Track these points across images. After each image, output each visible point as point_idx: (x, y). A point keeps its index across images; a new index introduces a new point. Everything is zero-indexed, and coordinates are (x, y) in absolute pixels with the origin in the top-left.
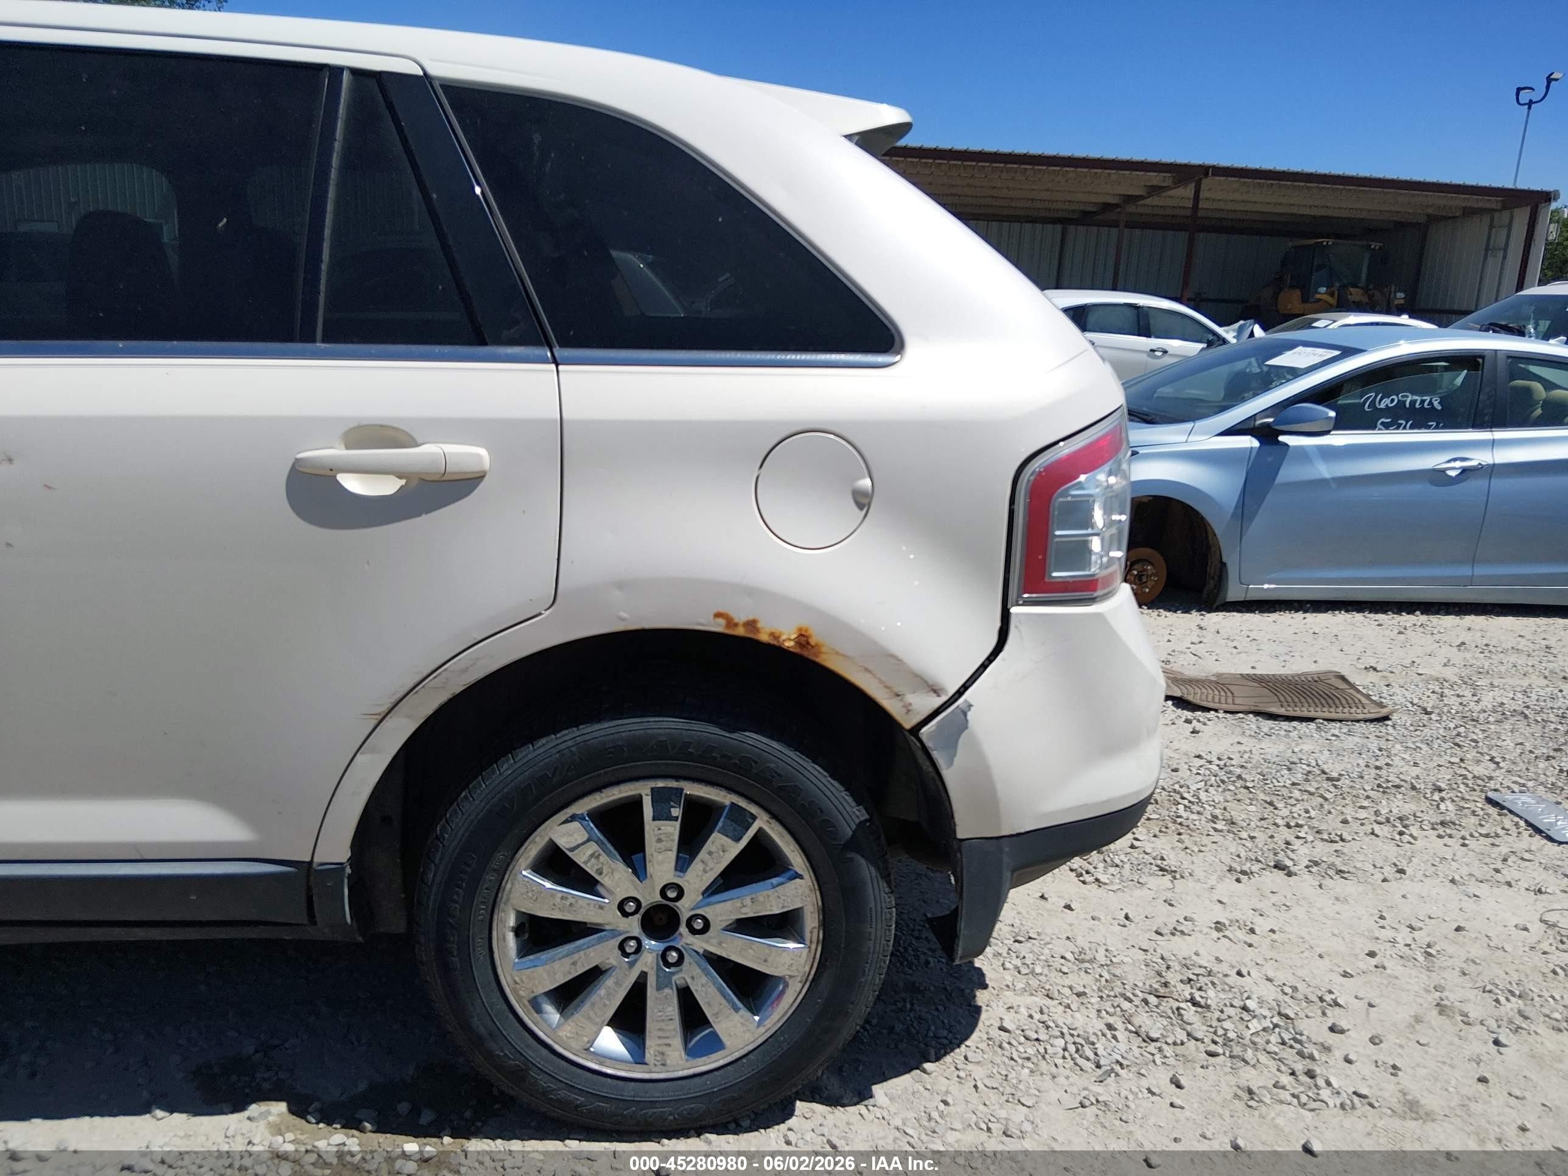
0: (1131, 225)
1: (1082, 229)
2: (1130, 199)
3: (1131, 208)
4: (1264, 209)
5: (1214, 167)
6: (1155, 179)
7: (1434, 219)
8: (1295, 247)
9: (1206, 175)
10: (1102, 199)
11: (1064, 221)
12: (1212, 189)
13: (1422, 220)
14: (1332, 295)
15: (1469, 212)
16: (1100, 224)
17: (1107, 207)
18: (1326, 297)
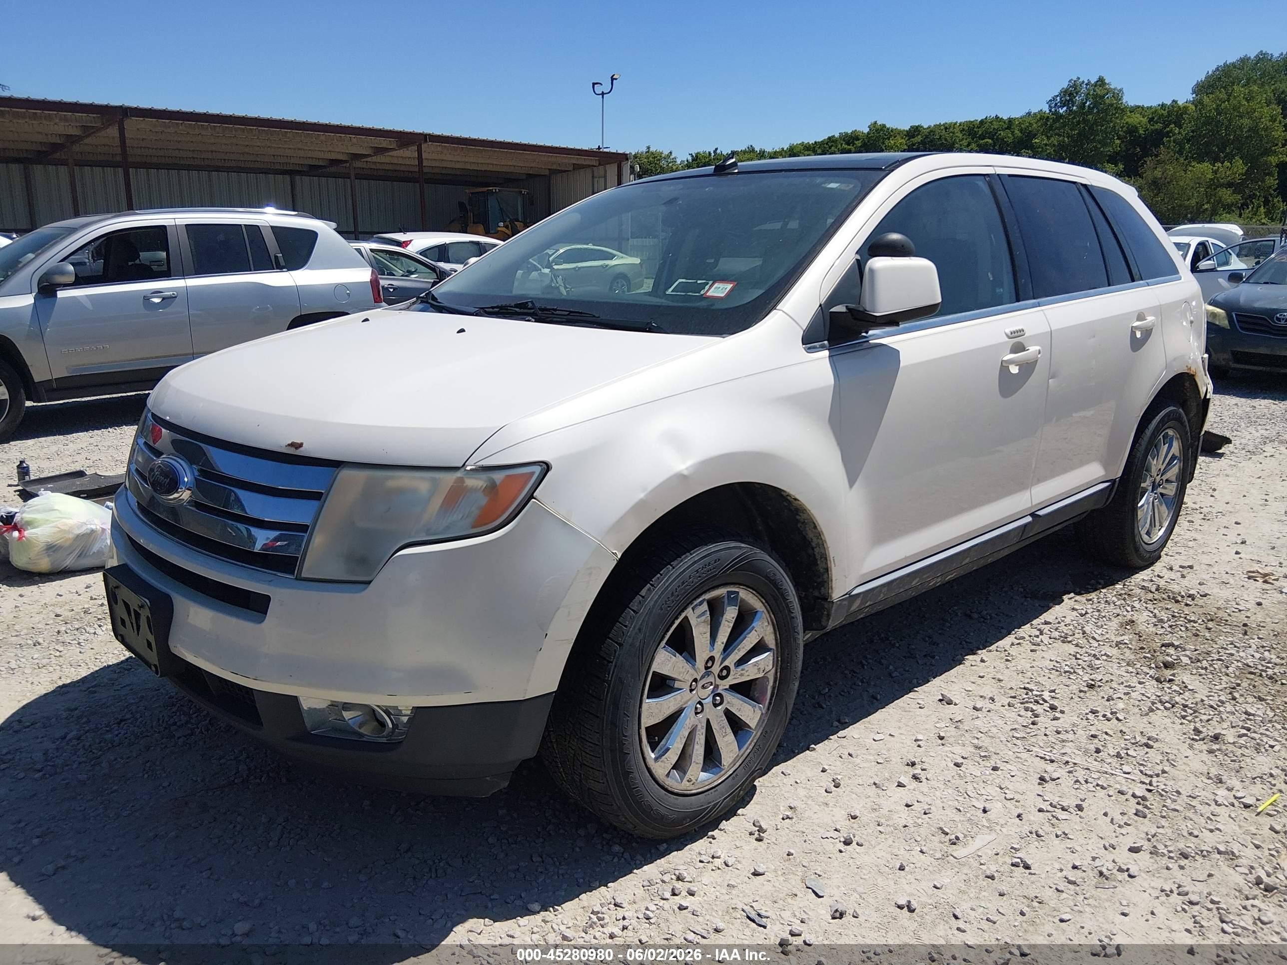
0: (359, 177)
1: (306, 179)
2: (356, 157)
3: (358, 164)
4: (452, 165)
5: (429, 135)
6: (383, 143)
7: (553, 172)
8: (472, 193)
9: (426, 141)
10: (334, 156)
11: (291, 173)
12: (430, 152)
13: (547, 173)
14: (507, 227)
15: (577, 167)
16: (327, 176)
17: (334, 162)
18: (504, 229)
